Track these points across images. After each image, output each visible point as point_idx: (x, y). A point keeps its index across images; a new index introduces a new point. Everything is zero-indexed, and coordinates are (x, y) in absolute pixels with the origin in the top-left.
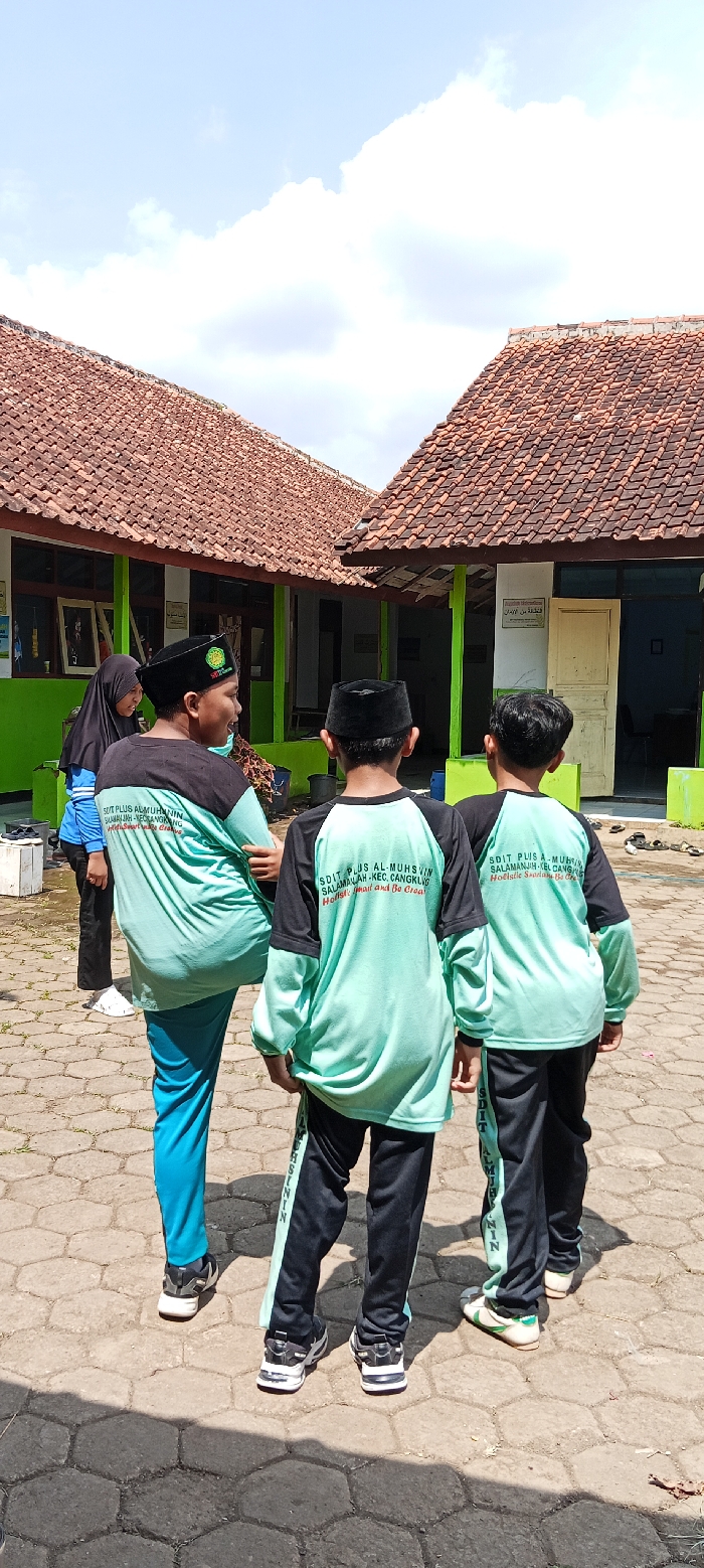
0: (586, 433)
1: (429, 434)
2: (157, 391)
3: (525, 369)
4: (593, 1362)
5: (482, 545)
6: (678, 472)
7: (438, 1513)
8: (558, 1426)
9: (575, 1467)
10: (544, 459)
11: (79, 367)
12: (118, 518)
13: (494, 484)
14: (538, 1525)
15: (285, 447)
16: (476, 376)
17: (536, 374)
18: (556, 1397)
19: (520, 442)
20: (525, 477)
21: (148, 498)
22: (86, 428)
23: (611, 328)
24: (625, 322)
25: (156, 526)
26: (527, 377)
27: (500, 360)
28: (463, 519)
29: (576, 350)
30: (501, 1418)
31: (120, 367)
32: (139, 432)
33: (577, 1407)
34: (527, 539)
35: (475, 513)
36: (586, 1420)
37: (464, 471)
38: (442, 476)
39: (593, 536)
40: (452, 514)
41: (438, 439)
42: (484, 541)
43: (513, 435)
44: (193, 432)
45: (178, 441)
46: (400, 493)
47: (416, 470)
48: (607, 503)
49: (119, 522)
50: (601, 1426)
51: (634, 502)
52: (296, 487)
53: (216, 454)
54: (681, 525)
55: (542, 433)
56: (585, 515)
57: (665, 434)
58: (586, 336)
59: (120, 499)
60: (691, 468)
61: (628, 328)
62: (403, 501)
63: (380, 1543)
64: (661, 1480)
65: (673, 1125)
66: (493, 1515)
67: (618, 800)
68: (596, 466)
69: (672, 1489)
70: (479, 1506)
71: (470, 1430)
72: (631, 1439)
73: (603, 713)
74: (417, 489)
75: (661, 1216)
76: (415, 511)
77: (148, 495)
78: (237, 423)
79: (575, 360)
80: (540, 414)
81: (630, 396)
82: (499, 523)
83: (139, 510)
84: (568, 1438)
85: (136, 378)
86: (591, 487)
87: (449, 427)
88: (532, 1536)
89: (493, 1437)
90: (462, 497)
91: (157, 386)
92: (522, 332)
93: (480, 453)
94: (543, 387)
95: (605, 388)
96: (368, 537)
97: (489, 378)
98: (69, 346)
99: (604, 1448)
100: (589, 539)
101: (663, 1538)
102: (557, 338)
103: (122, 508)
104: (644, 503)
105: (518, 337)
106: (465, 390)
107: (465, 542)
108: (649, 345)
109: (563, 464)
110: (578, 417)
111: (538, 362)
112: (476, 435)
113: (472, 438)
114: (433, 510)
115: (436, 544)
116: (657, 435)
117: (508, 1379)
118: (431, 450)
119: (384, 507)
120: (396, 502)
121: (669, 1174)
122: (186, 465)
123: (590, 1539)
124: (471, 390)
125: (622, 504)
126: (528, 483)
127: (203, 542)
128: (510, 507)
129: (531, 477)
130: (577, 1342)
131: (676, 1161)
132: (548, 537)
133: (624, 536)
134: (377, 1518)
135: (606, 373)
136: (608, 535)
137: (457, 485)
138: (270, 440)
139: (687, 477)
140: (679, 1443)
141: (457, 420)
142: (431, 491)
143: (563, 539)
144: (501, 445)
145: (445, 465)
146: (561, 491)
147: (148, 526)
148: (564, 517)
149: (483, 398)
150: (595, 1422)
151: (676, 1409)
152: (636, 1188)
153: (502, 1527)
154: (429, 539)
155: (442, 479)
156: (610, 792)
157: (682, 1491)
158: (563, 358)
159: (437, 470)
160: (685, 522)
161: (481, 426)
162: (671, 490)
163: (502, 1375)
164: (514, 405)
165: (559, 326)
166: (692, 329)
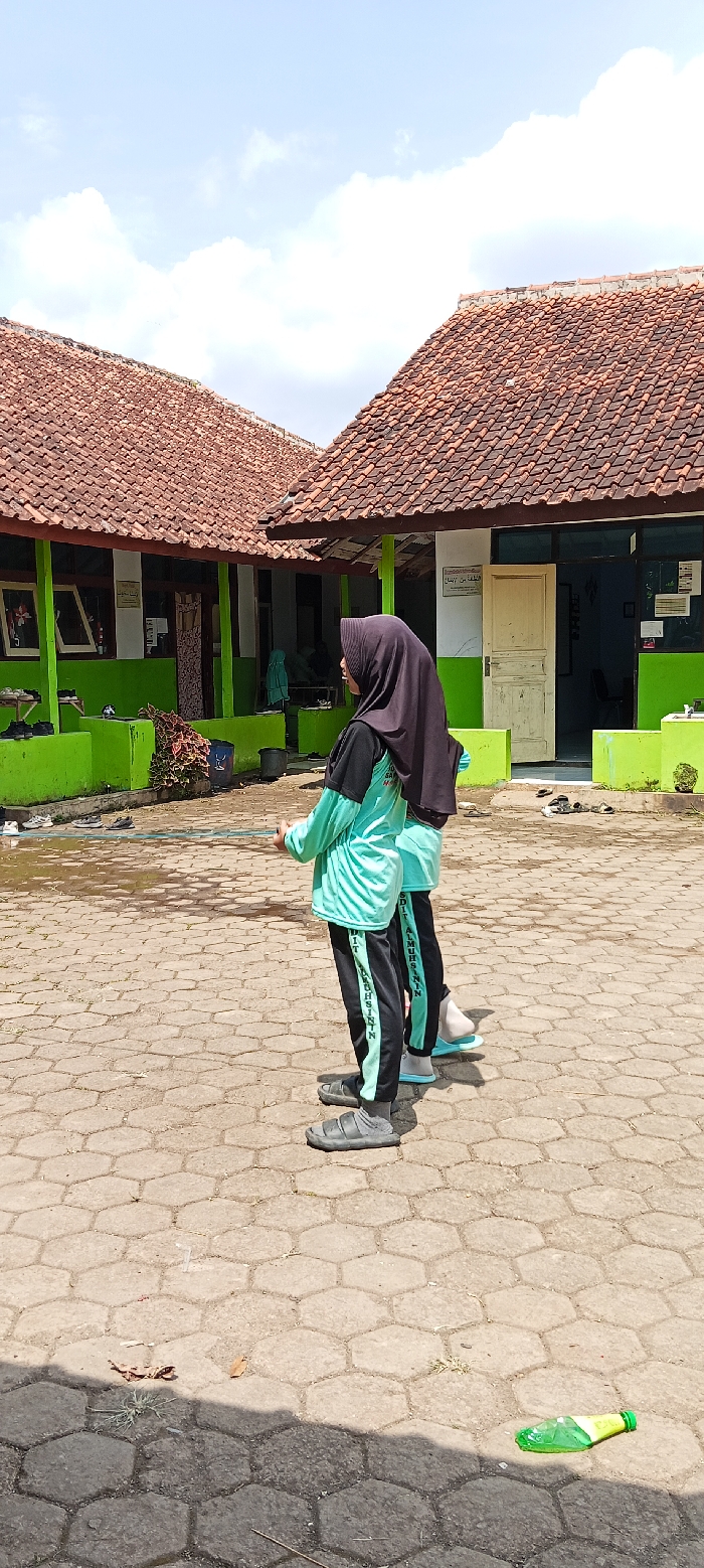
0: (516, 398)
1: (366, 405)
2: (121, 370)
3: (469, 335)
5: (398, 515)
6: (598, 434)
10: (470, 426)
11: (34, 351)
12: (22, 501)
13: (419, 452)
15: (259, 422)
16: (421, 344)
17: (479, 340)
18: (87, 1300)
19: (451, 409)
20: (450, 445)
21: (67, 479)
22: (15, 413)
23: (558, 289)
24: (572, 284)
25: (67, 507)
26: (470, 343)
27: (447, 326)
28: (383, 489)
29: (522, 313)
30: (22, 1317)
31: (84, 348)
32: (79, 413)
33: (99, 1307)
34: (440, 507)
35: (396, 483)
36: (98, 1317)
37: (392, 441)
38: (371, 446)
39: (504, 502)
40: (375, 485)
41: (373, 410)
42: (400, 511)
43: (446, 402)
44: (148, 411)
45: (126, 421)
46: (328, 465)
47: (347, 441)
48: (523, 469)
49: (22, 505)
51: (549, 466)
52: (256, 463)
53: (168, 432)
54: (588, 488)
55: (473, 400)
56: (499, 481)
57: (590, 396)
58: (533, 299)
59: (32, 482)
60: (609, 430)
61: (575, 289)
62: (329, 474)
64: (117, 1366)
67: (560, 764)
68: (519, 431)
69: (125, 1372)
72: (126, 1333)
73: (542, 678)
74: (345, 460)
76: (340, 483)
77: (68, 476)
78: (208, 399)
79: (518, 324)
80: (477, 379)
81: (565, 358)
82: (417, 493)
83: (53, 492)
84: (71, 1332)
85: (101, 359)
86: (511, 453)
87: (388, 397)
90: (386, 468)
91: (123, 365)
92: (471, 298)
93: (410, 422)
94: (484, 352)
95: (542, 351)
96: (292, 510)
97: (433, 346)
98: (29, 330)
99: (97, 1340)
100: (499, 506)
101: (88, 1411)
102: (506, 301)
103: (31, 491)
104: (558, 467)
105: (468, 303)
106: (408, 359)
107: (382, 512)
108: (594, 305)
109: (489, 430)
110: (510, 382)
111: (484, 327)
112: (410, 404)
113: (405, 408)
114: (357, 481)
115: (354, 516)
116: (585, 397)
117: (53, 1285)
118: (364, 421)
119: (312, 480)
120: (324, 474)
122: (125, 444)
123: (22, 1412)
124: (415, 358)
125: (537, 469)
126: (452, 451)
127: (120, 522)
128: (430, 477)
129: (455, 445)
130: (142, 1254)
132: (461, 505)
133: (534, 501)
135: (548, 335)
136: (518, 500)
137: (384, 456)
138: (243, 415)
139: (604, 438)
141: (394, 390)
142: (359, 462)
143: (475, 506)
144: (431, 414)
145: (376, 435)
146: (482, 458)
147: (57, 507)
148: (479, 483)
149: (425, 366)
150: (106, 1319)
151: (187, 1308)
154: (349, 511)
155: (371, 449)
156: (551, 757)
157: (133, 1374)
158: (508, 322)
159: (368, 441)
160: (592, 484)
161: (416, 395)
162: (586, 453)
163: (52, 1280)
164: (452, 372)
165: (508, 289)
166: (638, 287)
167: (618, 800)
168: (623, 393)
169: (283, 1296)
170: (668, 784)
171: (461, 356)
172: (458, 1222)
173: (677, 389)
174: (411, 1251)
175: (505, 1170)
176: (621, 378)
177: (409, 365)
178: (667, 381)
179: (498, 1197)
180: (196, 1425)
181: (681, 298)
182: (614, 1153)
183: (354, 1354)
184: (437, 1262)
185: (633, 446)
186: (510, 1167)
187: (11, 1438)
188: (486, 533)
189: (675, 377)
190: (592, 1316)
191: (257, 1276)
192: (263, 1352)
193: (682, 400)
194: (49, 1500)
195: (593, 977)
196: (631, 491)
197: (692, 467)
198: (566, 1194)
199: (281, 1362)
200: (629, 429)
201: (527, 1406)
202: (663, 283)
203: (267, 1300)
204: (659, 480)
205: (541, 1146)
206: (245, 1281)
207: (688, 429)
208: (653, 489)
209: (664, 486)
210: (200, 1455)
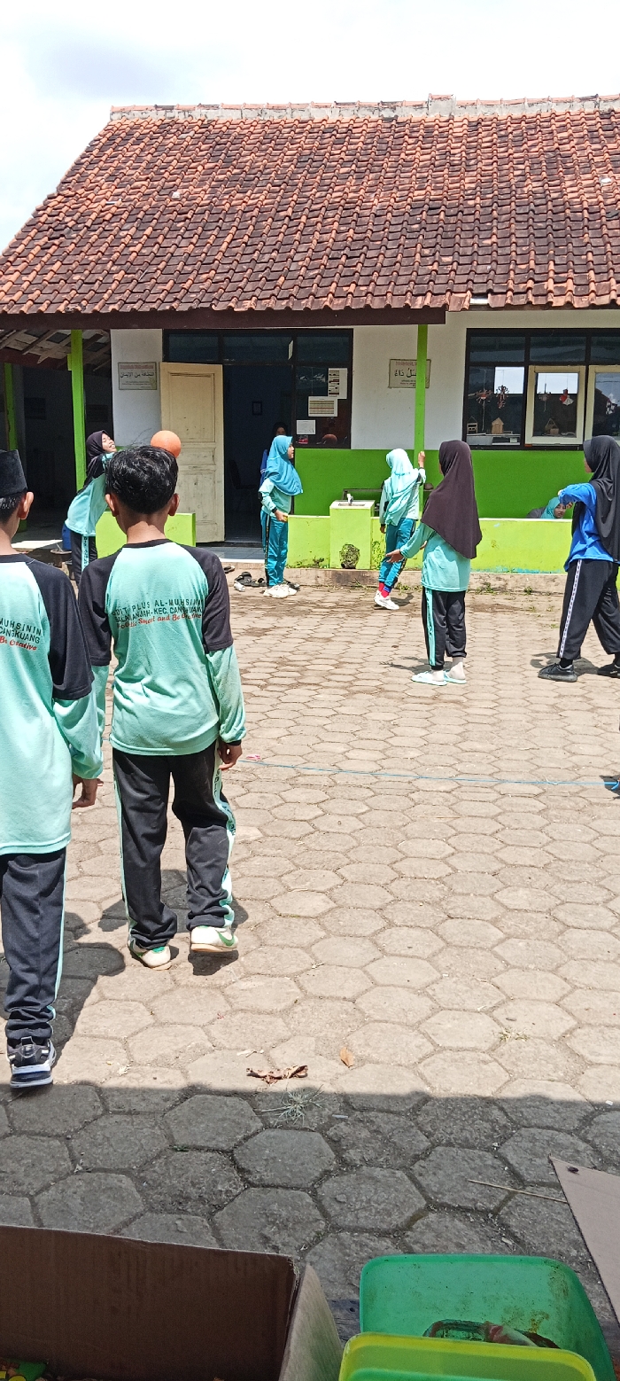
0: (185, 209)
1: (40, 204)
3: (127, 146)
4: (204, 992)
5: (95, 311)
6: (266, 249)
7: (81, 1122)
8: (176, 1044)
9: (190, 1072)
10: (147, 232)
13: (103, 254)
14: (161, 1119)
16: (82, 151)
17: (138, 152)
18: (175, 1023)
19: (125, 216)
20: (132, 249)
23: (204, 111)
24: (215, 107)
26: (129, 154)
27: (104, 136)
28: (76, 286)
29: (173, 131)
30: (130, 1045)
33: (191, 1028)
34: (135, 306)
35: (86, 281)
36: (199, 1037)
37: (74, 241)
38: (54, 244)
39: (195, 305)
40: (65, 281)
41: (49, 209)
42: (97, 308)
43: (118, 208)
46: (15, 260)
47: (29, 238)
48: (205, 276)
50: (211, 1039)
51: (228, 275)
54: (269, 298)
55: (145, 208)
56: (186, 286)
57: (254, 213)
58: (181, 118)
60: (277, 247)
61: (219, 112)
62: (19, 268)
63: (35, 1152)
64: (256, 1071)
65: (270, 806)
66: (123, 1118)
67: (228, 545)
68: (194, 240)
69: (265, 1077)
70: (114, 1113)
71: (106, 1057)
72: (234, 1046)
73: (212, 467)
74: (31, 256)
75: (259, 877)
76: (31, 277)
79: (172, 140)
80: (143, 189)
81: (222, 177)
82: (110, 291)
84: (184, 1052)
86: (191, 260)
87: (59, 198)
88: (157, 1128)
89: (124, 1060)
90: (74, 266)
92: (122, 111)
93: (89, 224)
94: (144, 164)
95: (200, 168)
97: (94, 153)
99: (213, 1055)
100: (191, 308)
101: (257, 1113)
102: (157, 117)
104: (237, 277)
105: (119, 115)
106: (72, 163)
107: (79, 308)
108: (238, 129)
109: (165, 238)
110: (176, 194)
111: (139, 140)
113: (81, 210)
114: (48, 277)
115: (52, 310)
116: (248, 214)
117: (135, 1015)
118: (42, 219)
120: (12, 269)
121: (266, 844)
123: (202, 1123)
124: (78, 164)
125: (218, 278)
126: (134, 254)
128: (118, 277)
129: (137, 249)
130: (191, 981)
131: (271, 834)
132: (154, 306)
133: (221, 307)
134: (31, 1134)
135: (200, 154)
136: (207, 305)
137: (68, 254)
139: (274, 254)
140: (270, 1043)
141: (67, 192)
142: (45, 259)
143: (168, 308)
144: (107, 217)
145: (56, 234)
146: (164, 263)
148: (168, 287)
149: (89, 172)
150: (206, 1037)
151: (268, 1019)
152: (240, 857)
153: (132, 1125)
154: (45, 305)
155: (54, 247)
156: (221, 538)
157: (272, 1078)
158: (161, 138)
159: (49, 239)
160: (273, 295)
161: (89, 199)
162: (260, 265)
163: (131, 1012)
164: (118, 180)
165: (156, 107)
166: (275, 116)
167: (294, 575)
168: (282, 214)
169: (338, 999)
170: (336, 562)
171: (123, 165)
172: (428, 926)
173: (330, 214)
174: (410, 952)
175: (433, 882)
176: (278, 199)
177: (73, 169)
178: (320, 206)
179: (443, 903)
180: (353, 1108)
181: (316, 130)
182: (502, 861)
183: (433, 1037)
184: (436, 958)
185: (300, 263)
186: (433, 879)
187: (212, 1144)
188: (158, 333)
189: (326, 202)
190: (582, 986)
191: (306, 986)
192: (359, 1045)
193: (336, 224)
194: (286, 1188)
195: (380, 725)
196: (307, 303)
197: (357, 285)
198: (492, 896)
199: (381, 1050)
200: (294, 247)
201: (593, 1058)
202: (297, 115)
203: (329, 1004)
204: (330, 295)
205: (444, 860)
206: (298, 991)
207: (346, 251)
208: (327, 303)
209: (336, 301)
210: (377, 1132)
